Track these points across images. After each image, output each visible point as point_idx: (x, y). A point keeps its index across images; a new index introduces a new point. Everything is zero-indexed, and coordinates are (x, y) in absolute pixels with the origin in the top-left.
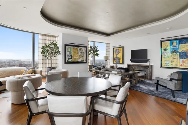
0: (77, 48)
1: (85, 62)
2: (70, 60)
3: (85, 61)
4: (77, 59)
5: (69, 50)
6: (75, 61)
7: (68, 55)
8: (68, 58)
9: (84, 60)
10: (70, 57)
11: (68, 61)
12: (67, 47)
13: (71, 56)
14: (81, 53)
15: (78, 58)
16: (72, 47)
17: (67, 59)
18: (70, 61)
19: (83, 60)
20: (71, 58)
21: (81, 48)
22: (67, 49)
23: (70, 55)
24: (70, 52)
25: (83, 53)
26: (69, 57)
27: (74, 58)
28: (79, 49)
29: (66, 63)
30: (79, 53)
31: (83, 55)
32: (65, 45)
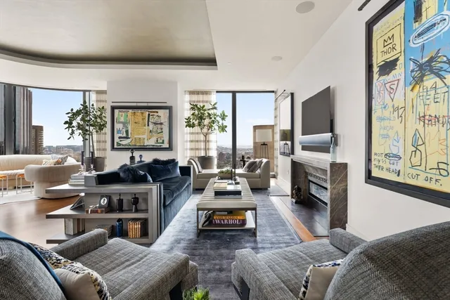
0: (142, 113)
1: (168, 146)
2: (125, 142)
3: (166, 145)
4: (144, 139)
5: (122, 119)
6: (138, 144)
7: (119, 131)
8: (120, 138)
9: (163, 143)
10: (125, 135)
11: (118, 144)
12: (116, 111)
13: (127, 132)
14: (155, 124)
15: (145, 136)
16: (130, 111)
17: (116, 140)
18: (123, 145)
19: (160, 141)
20: (127, 138)
21: (154, 112)
22: (116, 116)
23: (124, 130)
24: (125, 124)
25: (161, 124)
26: (121, 135)
27: (136, 136)
28: (149, 115)
29: (113, 148)
30: (148, 125)
31: (162, 129)
32: (113, 108)
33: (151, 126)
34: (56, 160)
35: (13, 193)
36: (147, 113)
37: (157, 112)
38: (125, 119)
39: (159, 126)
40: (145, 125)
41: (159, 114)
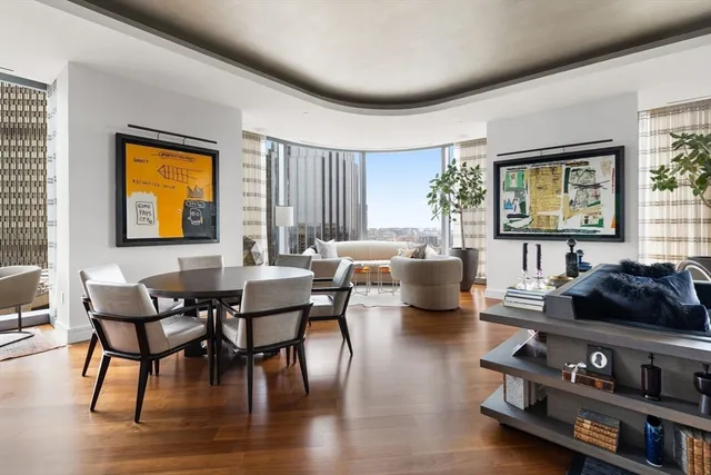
0: (553, 169)
2: (519, 224)
3: (609, 230)
4: (557, 217)
5: (514, 184)
6: (544, 228)
7: (508, 205)
8: (510, 216)
9: (601, 224)
10: (518, 211)
11: (508, 228)
12: (503, 170)
13: (523, 205)
14: (582, 187)
15: (560, 213)
16: (529, 167)
17: (504, 220)
18: (515, 229)
20: (523, 216)
21: (578, 164)
22: (502, 179)
23: (517, 203)
24: (518, 191)
25: (597, 186)
26: (511, 212)
27: (539, 213)
28: (567, 170)
29: (498, 235)
30: (566, 191)
31: (597, 196)
32: (498, 166)
33: (573, 192)
34: (413, 250)
35: (374, 291)
36: (564, 167)
37: (587, 163)
38: (518, 183)
39: (591, 192)
40: (558, 192)
41: (591, 167)
